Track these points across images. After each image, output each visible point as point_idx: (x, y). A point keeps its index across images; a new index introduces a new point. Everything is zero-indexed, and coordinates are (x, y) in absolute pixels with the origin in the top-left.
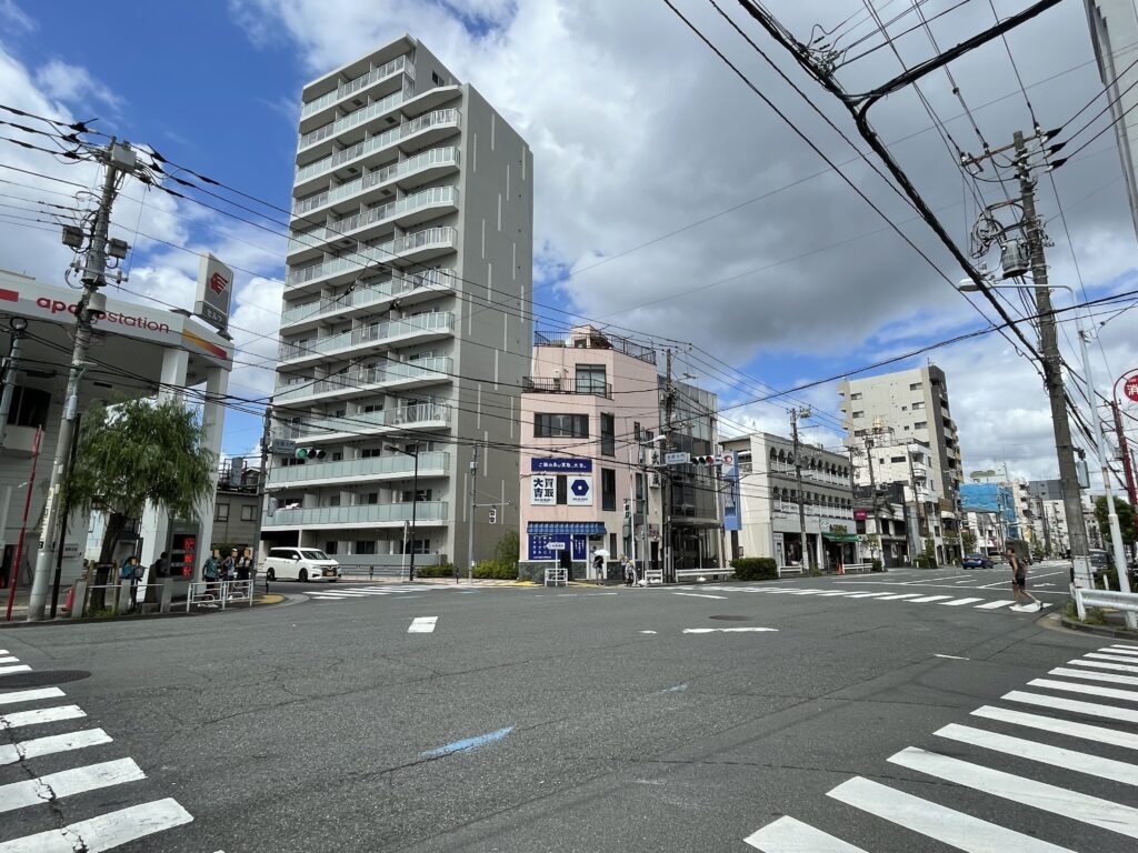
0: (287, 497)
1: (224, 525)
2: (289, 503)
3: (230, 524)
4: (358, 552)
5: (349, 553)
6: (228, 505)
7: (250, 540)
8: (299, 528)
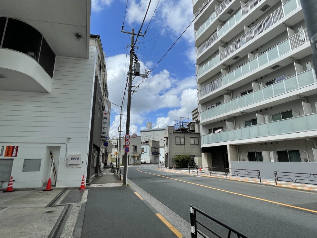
0: (212, 127)
1: (183, 146)
2: (216, 129)
3: (186, 146)
4: (280, 160)
5: (273, 161)
6: (184, 137)
7: (195, 153)
8: (227, 143)
